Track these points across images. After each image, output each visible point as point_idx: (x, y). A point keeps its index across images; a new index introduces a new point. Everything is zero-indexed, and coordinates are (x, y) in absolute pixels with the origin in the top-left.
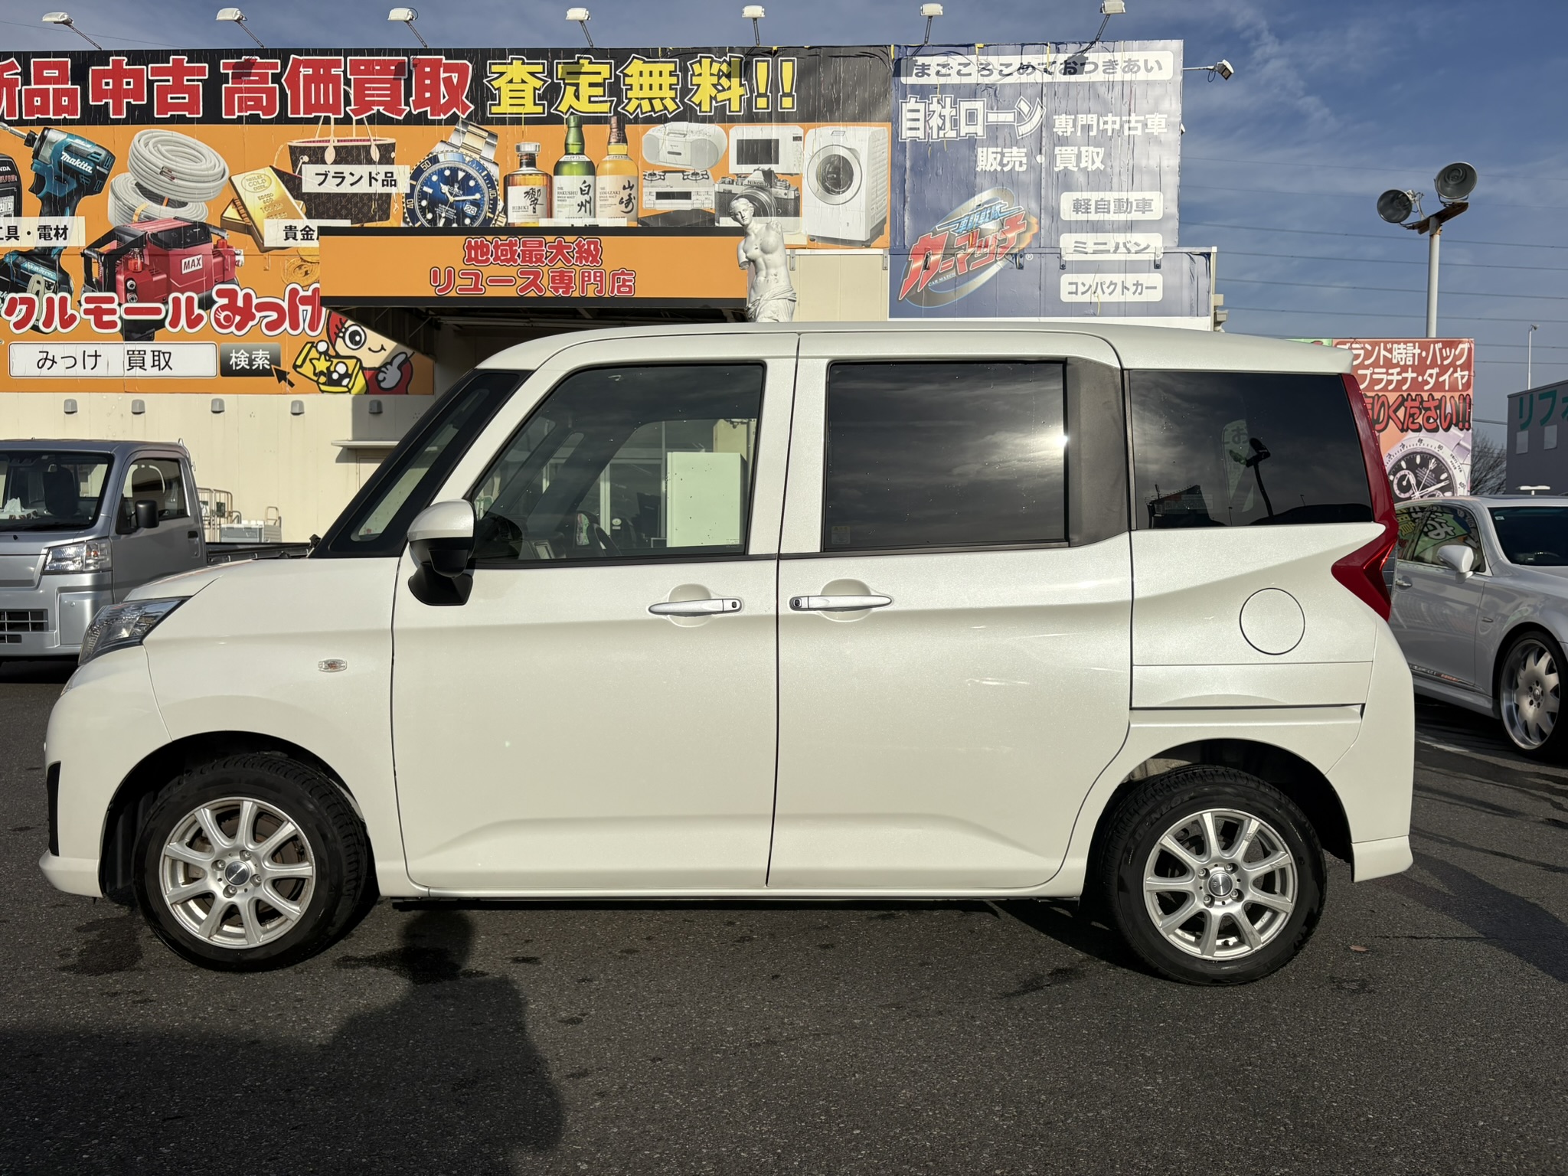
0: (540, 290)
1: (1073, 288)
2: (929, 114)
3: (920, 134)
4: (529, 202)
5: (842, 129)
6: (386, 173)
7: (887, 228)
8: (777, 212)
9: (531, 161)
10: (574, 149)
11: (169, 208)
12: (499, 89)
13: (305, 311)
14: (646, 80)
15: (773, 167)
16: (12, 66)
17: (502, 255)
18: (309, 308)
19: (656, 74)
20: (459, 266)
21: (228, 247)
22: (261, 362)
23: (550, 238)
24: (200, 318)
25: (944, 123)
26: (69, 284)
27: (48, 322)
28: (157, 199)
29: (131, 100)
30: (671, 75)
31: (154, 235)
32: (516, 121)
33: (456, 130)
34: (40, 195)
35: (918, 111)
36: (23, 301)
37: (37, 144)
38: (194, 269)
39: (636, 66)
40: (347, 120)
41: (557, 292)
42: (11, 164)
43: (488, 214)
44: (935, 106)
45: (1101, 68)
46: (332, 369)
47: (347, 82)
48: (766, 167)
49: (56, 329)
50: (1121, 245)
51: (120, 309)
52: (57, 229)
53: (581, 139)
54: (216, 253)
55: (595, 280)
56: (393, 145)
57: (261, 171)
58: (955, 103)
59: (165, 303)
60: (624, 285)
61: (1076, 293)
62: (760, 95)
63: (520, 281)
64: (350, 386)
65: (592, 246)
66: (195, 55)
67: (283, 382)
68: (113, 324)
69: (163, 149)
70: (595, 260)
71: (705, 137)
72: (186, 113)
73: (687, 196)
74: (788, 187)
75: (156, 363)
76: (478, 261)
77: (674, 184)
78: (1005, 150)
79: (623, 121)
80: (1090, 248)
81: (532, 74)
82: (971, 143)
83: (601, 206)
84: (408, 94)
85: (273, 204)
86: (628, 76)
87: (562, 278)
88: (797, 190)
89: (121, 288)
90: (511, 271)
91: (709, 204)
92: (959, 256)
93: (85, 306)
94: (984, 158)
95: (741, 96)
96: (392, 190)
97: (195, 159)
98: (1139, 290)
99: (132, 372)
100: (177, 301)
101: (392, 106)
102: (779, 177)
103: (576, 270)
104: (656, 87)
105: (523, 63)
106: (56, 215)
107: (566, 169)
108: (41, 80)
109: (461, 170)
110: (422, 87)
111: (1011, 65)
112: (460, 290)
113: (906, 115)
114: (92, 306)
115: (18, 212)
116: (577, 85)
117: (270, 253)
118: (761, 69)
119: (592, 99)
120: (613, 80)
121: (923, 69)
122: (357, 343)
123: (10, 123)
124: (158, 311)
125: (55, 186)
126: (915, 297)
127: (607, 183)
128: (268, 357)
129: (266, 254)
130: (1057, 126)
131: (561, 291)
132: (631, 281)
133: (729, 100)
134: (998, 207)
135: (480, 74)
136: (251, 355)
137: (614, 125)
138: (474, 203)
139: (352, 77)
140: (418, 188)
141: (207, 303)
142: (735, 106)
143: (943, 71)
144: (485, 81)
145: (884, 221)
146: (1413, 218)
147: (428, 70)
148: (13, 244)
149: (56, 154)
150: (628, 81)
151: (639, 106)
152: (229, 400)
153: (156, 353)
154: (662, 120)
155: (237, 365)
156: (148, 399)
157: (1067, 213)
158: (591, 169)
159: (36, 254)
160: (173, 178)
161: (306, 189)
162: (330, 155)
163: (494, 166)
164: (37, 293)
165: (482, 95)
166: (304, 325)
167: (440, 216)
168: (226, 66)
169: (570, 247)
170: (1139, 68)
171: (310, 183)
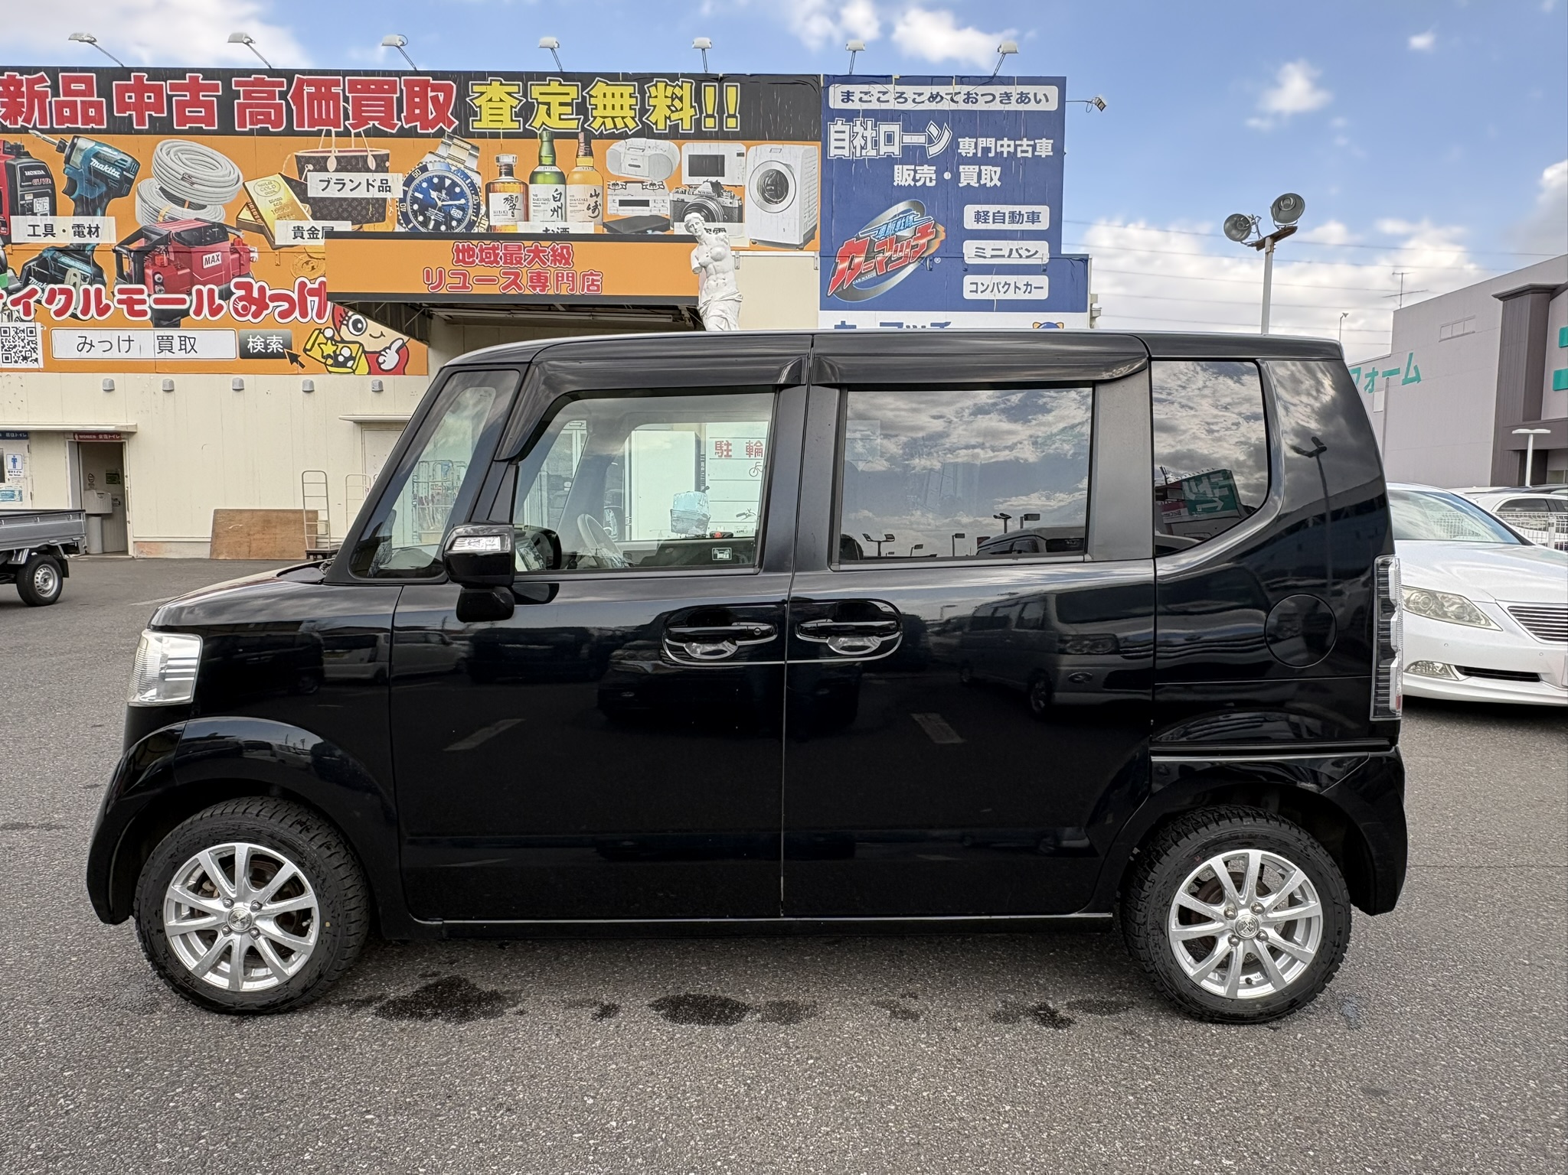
0: (520, 289)
1: (974, 287)
2: (853, 135)
3: (846, 152)
4: (508, 207)
5: (780, 146)
6: (382, 180)
7: (818, 233)
8: (724, 218)
9: (510, 171)
10: (547, 160)
11: (189, 210)
12: (480, 107)
13: (313, 302)
14: (609, 101)
15: (720, 179)
16: (42, 80)
17: (487, 257)
18: (316, 299)
19: (617, 95)
20: (449, 267)
21: (244, 245)
22: (275, 346)
23: (527, 243)
25: (866, 143)
26: (102, 277)
27: (85, 311)
28: (180, 202)
29: (153, 113)
30: (631, 97)
31: (178, 234)
32: (495, 135)
33: (442, 142)
34: (74, 196)
35: (844, 132)
36: (62, 291)
37: (67, 150)
38: (214, 264)
39: (599, 88)
40: (346, 133)
41: (534, 288)
42: (43, 168)
43: (473, 218)
44: (858, 128)
45: (998, 99)
46: (338, 352)
47: (346, 100)
48: (714, 179)
49: (93, 316)
50: (1014, 251)
51: (150, 300)
52: (90, 228)
53: (553, 151)
54: (234, 251)
55: (568, 280)
56: (388, 155)
57: (271, 178)
58: (876, 126)
59: (189, 294)
60: (593, 284)
61: (976, 291)
62: (708, 116)
63: (502, 281)
64: (354, 368)
65: (565, 250)
66: (209, 73)
67: (295, 363)
68: (143, 313)
69: (183, 157)
70: (567, 263)
71: (661, 152)
72: (203, 126)
73: (645, 203)
74: (732, 197)
75: (183, 347)
76: (464, 261)
77: (635, 192)
78: (917, 168)
79: (589, 136)
80: (989, 253)
81: (509, 94)
82: (890, 161)
83: (571, 212)
84: (400, 111)
85: (282, 208)
86: (593, 96)
87: (539, 279)
88: (740, 199)
89: (150, 281)
90: (494, 272)
91: (666, 212)
92: (878, 259)
93: (118, 296)
94: (900, 175)
95: (691, 117)
96: (388, 195)
97: (213, 168)
98: (1029, 290)
99: (162, 355)
100: (200, 293)
101: (387, 121)
102: (725, 188)
103: (552, 270)
104: (618, 107)
105: (501, 84)
106: (89, 215)
107: (540, 178)
108: (68, 92)
109: (448, 177)
110: (412, 106)
111: (922, 94)
112: (450, 288)
113: (833, 136)
114: (124, 297)
115: (53, 212)
116: (548, 104)
117: (281, 250)
118: (710, 93)
119: (562, 117)
120: (580, 100)
121: (848, 96)
122: (359, 330)
123: (42, 131)
124: (183, 301)
125: (86, 189)
126: (843, 294)
127: (577, 191)
128: (281, 341)
129: (277, 252)
130: (961, 147)
131: (538, 289)
132: (598, 281)
133: (682, 119)
134: (911, 217)
135: (463, 93)
136: (266, 339)
137: (582, 140)
138: (459, 207)
139: (350, 95)
140: (410, 193)
141: (226, 295)
142: (687, 125)
143: (865, 98)
144: (467, 99)
145: (815, 227)
146: (1253, 237)
147: (417, 89)
148: (50, 240)
149: (86, 159)
150: (593, 101)
151: (604, 123)
152: (248, 379)
153: (183, 339)
154: (624, 136)
155: (254, 348)
156: (176, 378)
157: (970, 223)
158: (562, 179)
159: (72, 250)
160: (193, 183)
161: (311, 193)
162: (332, 164)
163: (478, 175)
164: (74, 285)
165: (466, 112)
166: (312, 313)
167: (430, 218)
168: (238, 84)
169: (545, 251)
170: (1030, 100)
171: (315, 190)
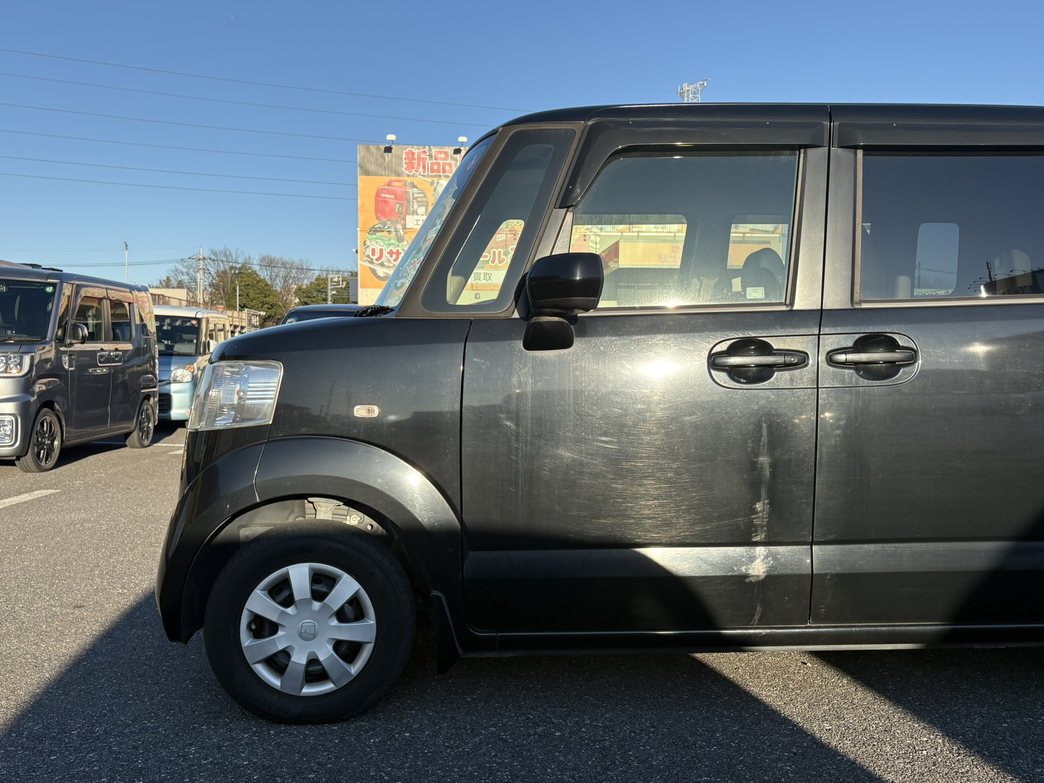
24: (504, 259)
37: (435, 185)
38: (501, 239)
59: (490, 253)
99: (475, 282)
100: (494, 253)
123: (423, 176)
